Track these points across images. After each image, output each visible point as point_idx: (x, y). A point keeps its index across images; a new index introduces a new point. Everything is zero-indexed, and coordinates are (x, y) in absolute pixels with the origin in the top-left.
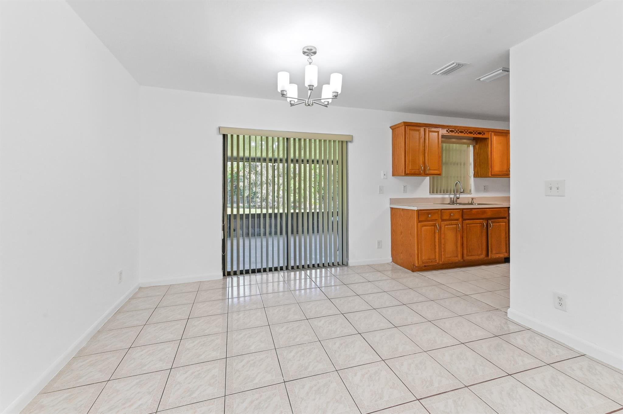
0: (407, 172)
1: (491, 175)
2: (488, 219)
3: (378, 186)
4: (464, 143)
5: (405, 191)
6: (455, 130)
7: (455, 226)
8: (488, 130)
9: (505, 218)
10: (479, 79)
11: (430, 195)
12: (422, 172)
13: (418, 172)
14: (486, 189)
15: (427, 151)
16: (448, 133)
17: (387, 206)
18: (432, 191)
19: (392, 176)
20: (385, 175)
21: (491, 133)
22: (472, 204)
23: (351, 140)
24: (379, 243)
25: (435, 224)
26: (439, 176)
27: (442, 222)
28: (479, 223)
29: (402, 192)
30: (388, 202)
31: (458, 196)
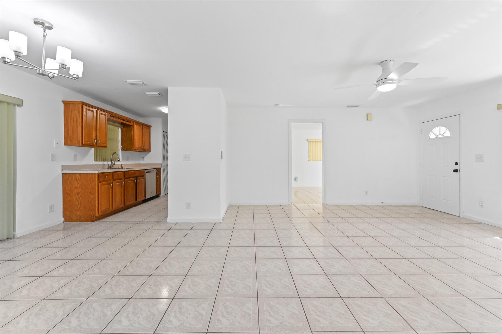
0: (84, 143)
1: (134, 149)
2: (136, 178)
3: (51, 154)
4: (117, 126)
5: (75, 159)
6: (115, 116)
7: (121, 183)
8: (132, 120)
9: (143, 176)
10: (145, 93)
11: (94, 162)
12: (95, 144)
13: (92, 143)
14: (127, 159)
15: (98, 128)
16: (111, 117)
17: (59, 172)
18: (96, 160)
19: (64, 145)
20: (57, 144)
21: (134, 123)
22: (121, 168)
23: (22, 104)
24: (51, 207)
25: (110, 183)
26: (105, 148)
27: (113, 181)
28: (132, 180)
29: (73, 159)
30: (60, 168)
31: (114, 163)
